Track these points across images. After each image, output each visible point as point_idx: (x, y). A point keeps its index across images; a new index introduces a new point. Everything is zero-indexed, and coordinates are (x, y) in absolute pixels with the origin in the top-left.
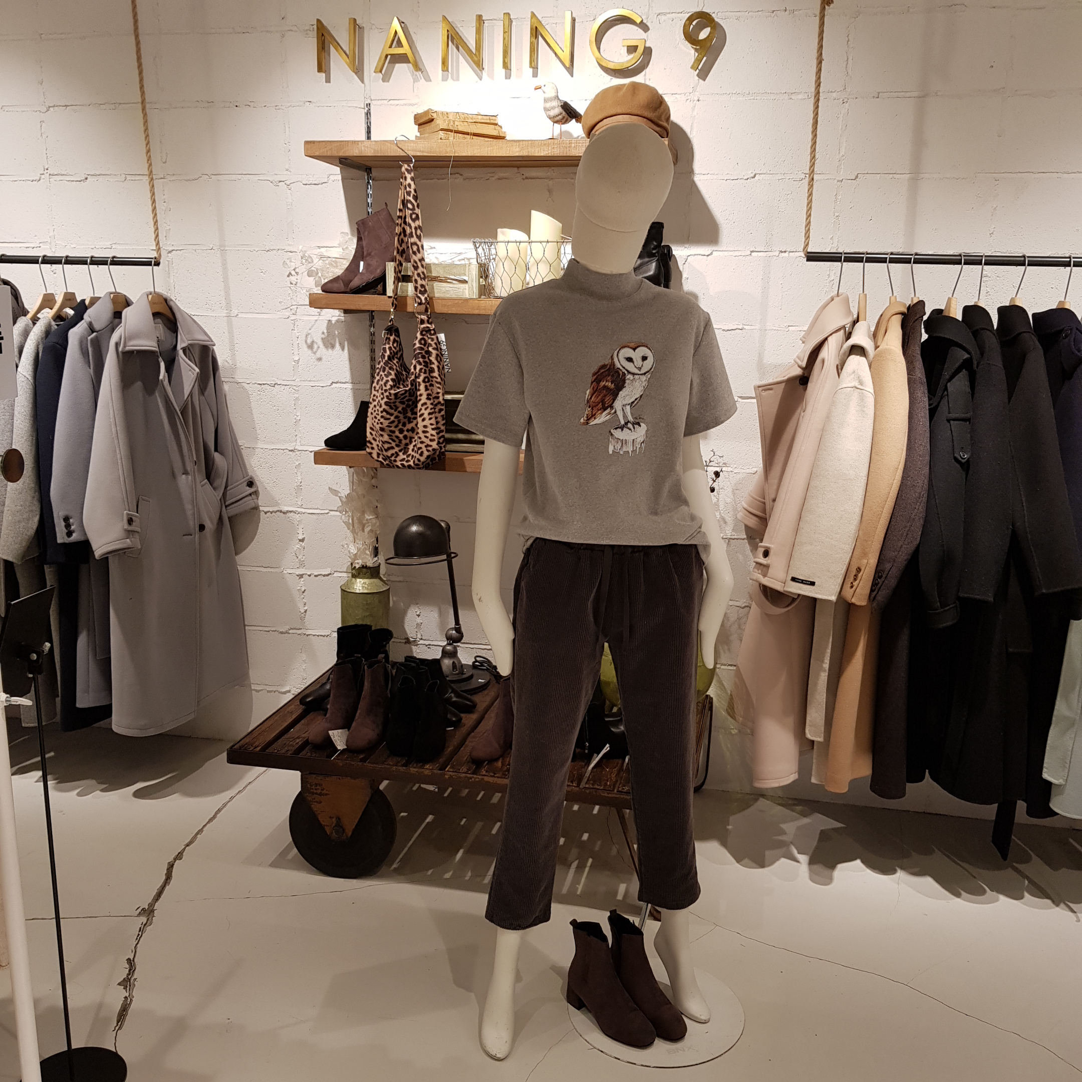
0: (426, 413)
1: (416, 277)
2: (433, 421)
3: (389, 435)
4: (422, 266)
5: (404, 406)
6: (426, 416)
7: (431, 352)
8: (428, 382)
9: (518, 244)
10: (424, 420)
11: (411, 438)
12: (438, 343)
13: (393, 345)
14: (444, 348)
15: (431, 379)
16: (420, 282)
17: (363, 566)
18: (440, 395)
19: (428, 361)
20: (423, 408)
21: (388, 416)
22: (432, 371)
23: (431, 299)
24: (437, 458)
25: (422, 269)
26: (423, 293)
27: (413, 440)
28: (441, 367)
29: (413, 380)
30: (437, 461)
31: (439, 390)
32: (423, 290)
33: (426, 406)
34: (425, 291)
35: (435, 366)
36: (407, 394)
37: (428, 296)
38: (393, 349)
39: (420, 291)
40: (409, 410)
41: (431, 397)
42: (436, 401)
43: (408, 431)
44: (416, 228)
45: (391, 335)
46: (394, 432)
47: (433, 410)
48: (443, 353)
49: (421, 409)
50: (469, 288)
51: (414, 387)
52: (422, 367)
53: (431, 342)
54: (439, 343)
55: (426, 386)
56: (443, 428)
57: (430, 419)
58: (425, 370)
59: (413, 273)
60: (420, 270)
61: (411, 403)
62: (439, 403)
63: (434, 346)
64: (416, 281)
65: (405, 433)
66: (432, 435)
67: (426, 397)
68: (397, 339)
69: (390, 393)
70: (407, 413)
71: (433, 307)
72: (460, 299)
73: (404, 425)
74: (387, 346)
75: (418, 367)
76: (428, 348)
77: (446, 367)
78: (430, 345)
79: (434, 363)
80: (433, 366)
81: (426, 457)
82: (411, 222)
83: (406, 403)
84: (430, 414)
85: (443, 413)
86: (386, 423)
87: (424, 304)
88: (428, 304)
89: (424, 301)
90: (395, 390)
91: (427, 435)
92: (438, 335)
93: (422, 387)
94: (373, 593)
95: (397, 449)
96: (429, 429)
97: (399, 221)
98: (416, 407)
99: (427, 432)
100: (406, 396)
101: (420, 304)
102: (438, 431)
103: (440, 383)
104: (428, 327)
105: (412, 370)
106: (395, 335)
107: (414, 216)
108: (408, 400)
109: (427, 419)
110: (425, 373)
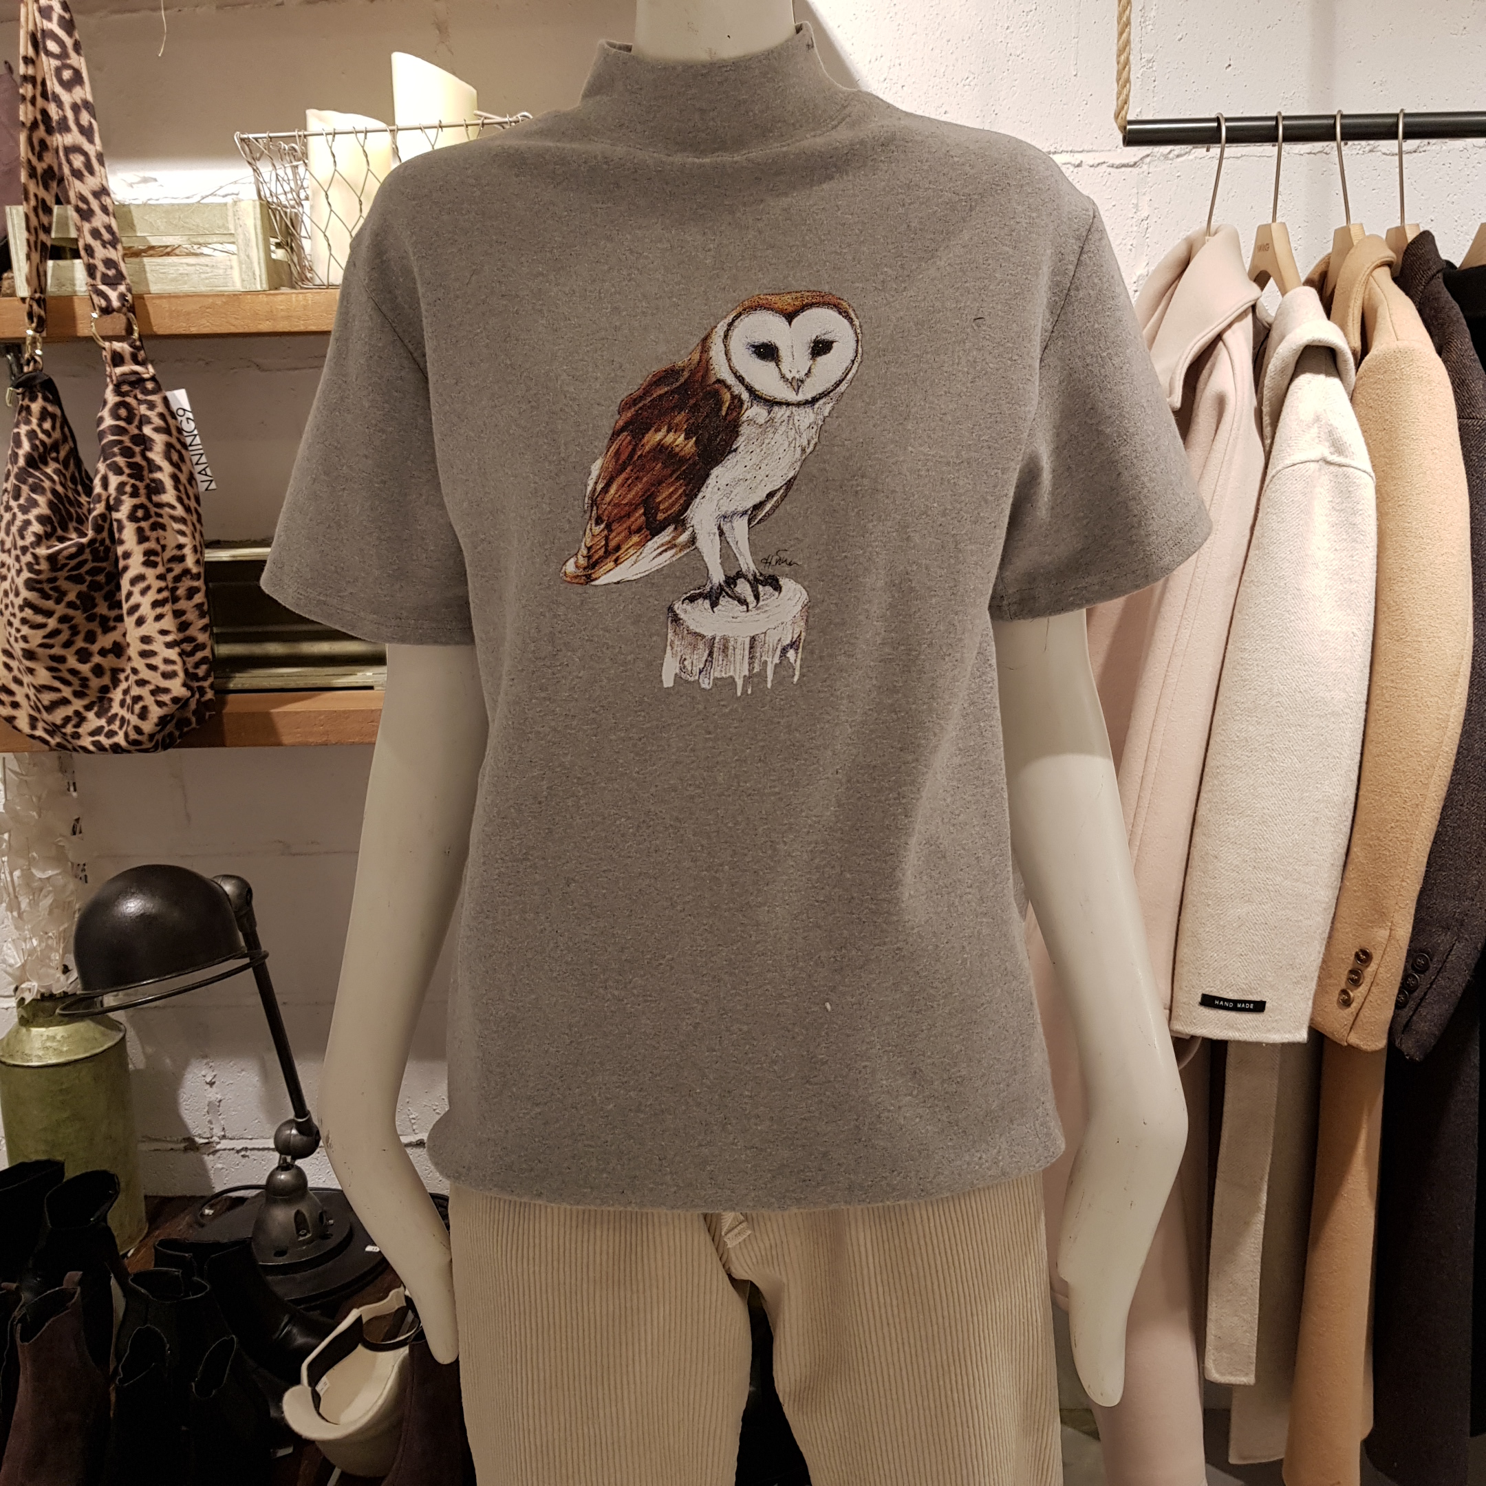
0: (146, 602)
1: (89, 240)
2: (168, 623)
3: (50, 669)
4: (105, 209)
5: (84, 588)
6: (146, 609)
7: (152, 440)
8: (147, 517)
9: (361, 136)
10: (140, 622)
11: (115, 672)
12: (169, 413)
13: (40, 426)
14: (189, 426)
15: (153, 510)
16: (101, 252)
17: (42, 995)
18: (187, 551)
19: (144, 463)
20: (136, 590)
21: (40, 619)
22: (157, 488)
23: (139, 298)
24: (194, 719)
25: (106, 219)
26: (113, 282)
27: (122, 676)
28: (183, 478)
29: (103, 516)
30: (194, 725)
31: (182, 540)
32: (111, 273)
33: (142, 585)
34: (120, 277)
35: (164, 476)
36: (87, 555)
37: (129, 290)
38: (41, 436)
39: (104, 275)
40: (98, 597)
41: (158, 559)
42: (178, 569)
43: (103, 652)
44: (75, 108)
45: (33, 399)
46: (62, 659)
47: (165, 594)
48: (188, 440)
49: (130, 594)
50: (240, 263)
51: (105, 534)
52: (124, 478)
53: (149, 413)
54: (174, 416)
55: (140, 531)
56: (202, 638)
57: (159, 618)
58: (133, 486)
59: (79, 229)
60: (99, 220)
61: (101, 578)
62: (186, 572)
63: (158, 422)
64: (90, 250)
65: (97, 659)
66: (167, 661)
67: (141, 559)
68: (50, 408)
69: (35, 556)
70: (95, 606)
71: (146, 320)
72: (220, 295)
73: (91, 637)
74: (23, 429)
75: (114, 481)
76: (140, 428)
77: (199, 478)
78: (144, 420)
79: (160, 469)
80: (158, 475)
81: (155, 720)
82: (59, 90)
83: (88, 578)
84: (155, 604)
85: (199, 598)
86: (36, 637)
87: (119, 310)
88: (132, 309)
89: (116, 303)
90: (49, 547)
91: (153, 661)
92: (168, 394)
93: (129, 534)
94: (76, 1061)
95: (78, 704)
96: (158, 646)
97: (27, 90)
98: (118, 588)
99: (153, 654)
100: (85, 561)
101: (107, 311)
102: (188, 647)
103: (183, 521)
104: (136, 373)
105: (98, 489)
106: (45, 399)
107: (67, 74)
108: (94, 572)
109: (150, 620)
110: (135, 494)
